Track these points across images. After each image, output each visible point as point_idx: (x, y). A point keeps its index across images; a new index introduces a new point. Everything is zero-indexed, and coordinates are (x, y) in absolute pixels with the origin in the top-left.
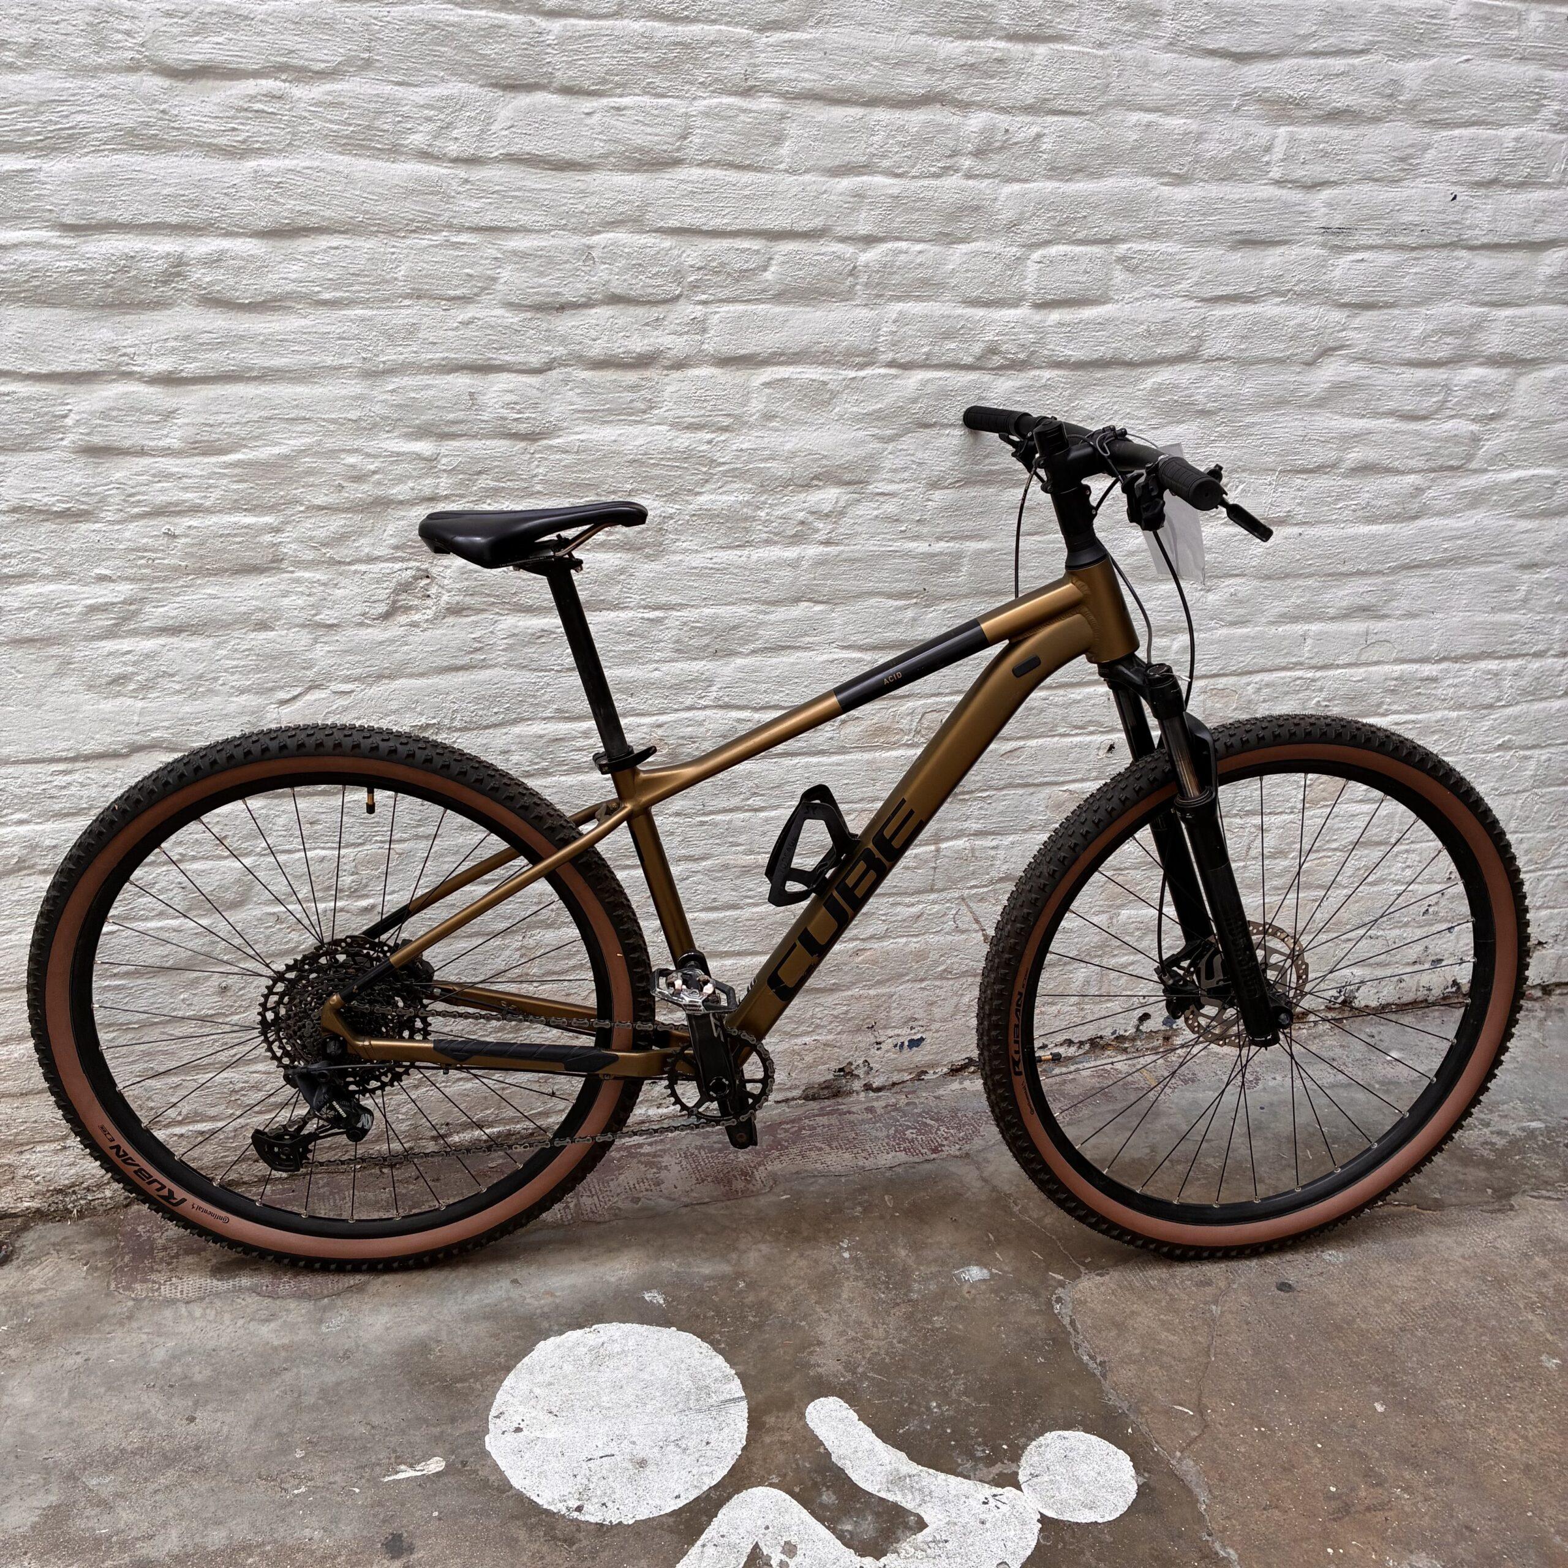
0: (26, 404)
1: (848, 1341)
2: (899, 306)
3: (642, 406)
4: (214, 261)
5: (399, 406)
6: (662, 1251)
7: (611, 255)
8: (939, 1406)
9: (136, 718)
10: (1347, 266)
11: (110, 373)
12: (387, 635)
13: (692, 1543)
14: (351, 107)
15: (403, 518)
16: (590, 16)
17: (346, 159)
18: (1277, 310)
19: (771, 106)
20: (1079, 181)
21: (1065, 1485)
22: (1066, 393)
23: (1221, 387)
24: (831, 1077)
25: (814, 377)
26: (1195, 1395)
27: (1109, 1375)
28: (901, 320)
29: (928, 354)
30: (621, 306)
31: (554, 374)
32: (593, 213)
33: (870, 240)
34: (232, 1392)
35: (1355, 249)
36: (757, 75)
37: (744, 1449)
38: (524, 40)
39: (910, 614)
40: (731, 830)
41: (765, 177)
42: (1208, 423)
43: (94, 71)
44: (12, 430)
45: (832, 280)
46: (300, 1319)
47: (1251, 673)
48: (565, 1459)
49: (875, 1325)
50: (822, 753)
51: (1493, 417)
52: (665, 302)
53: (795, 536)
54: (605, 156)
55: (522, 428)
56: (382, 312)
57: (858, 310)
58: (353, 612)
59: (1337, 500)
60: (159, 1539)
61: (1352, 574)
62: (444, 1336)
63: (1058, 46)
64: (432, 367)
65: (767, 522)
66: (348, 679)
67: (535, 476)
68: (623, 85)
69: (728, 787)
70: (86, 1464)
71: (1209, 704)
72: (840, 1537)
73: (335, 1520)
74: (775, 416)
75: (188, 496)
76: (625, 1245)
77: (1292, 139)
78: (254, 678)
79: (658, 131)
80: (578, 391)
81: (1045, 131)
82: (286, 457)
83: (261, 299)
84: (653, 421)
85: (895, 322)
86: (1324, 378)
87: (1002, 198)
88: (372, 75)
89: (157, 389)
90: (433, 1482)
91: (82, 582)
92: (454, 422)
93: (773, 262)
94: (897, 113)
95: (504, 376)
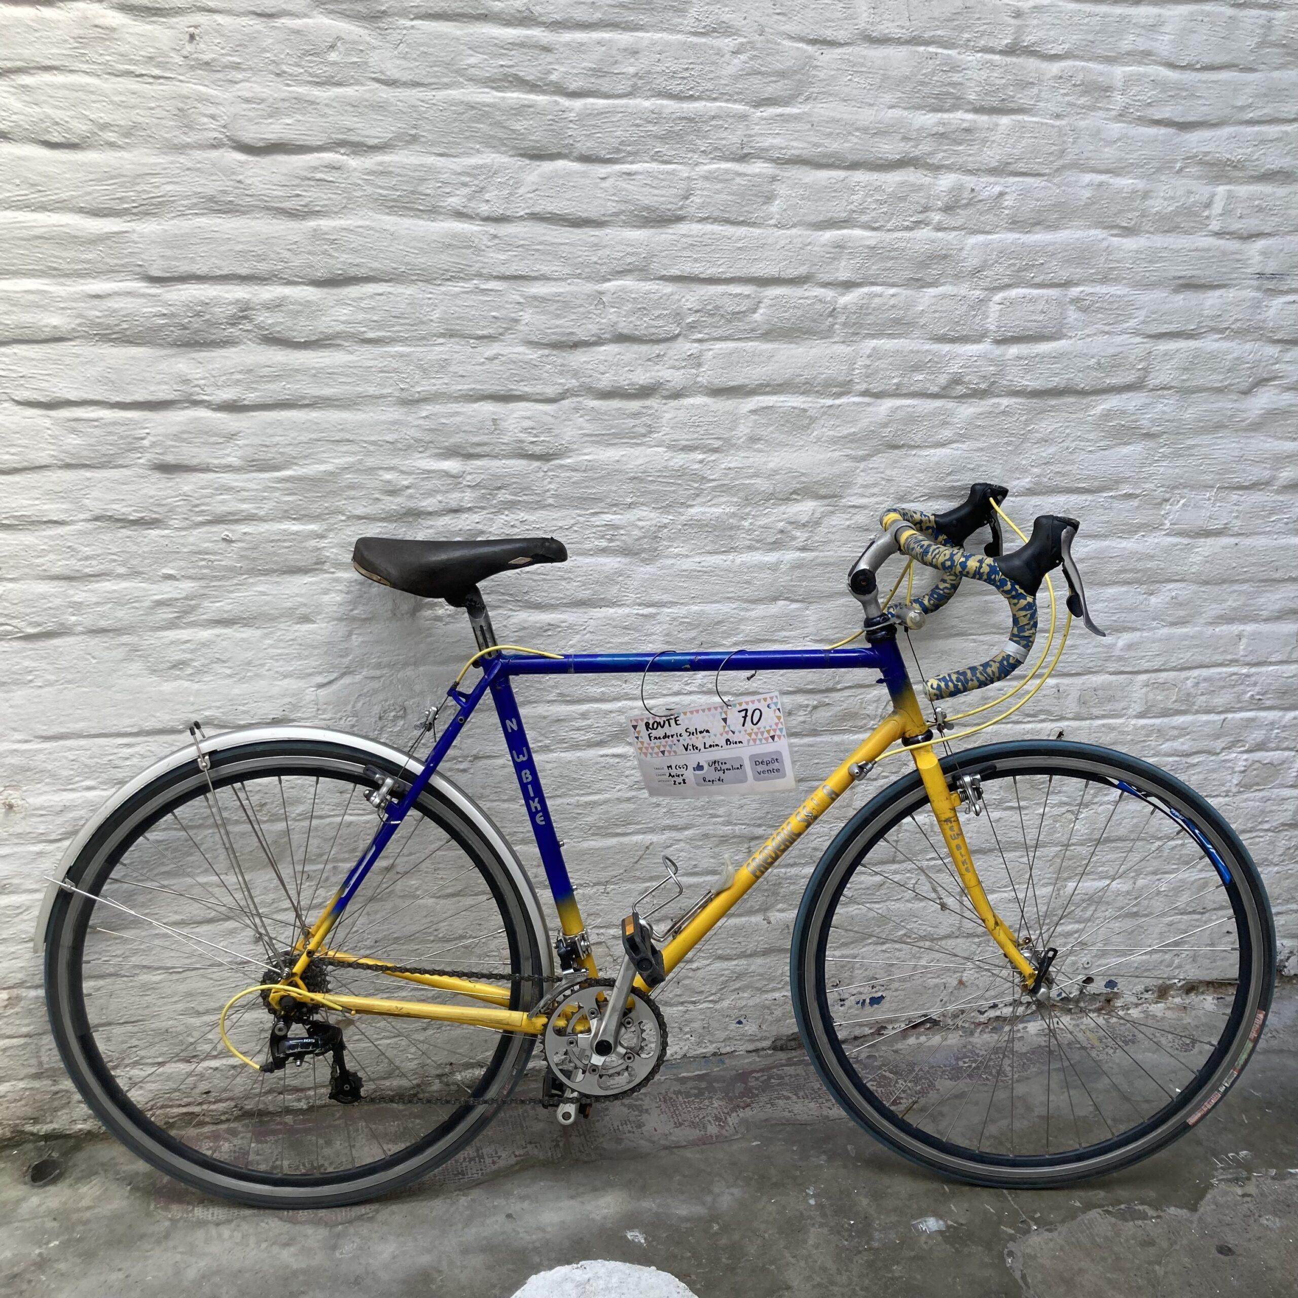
0: (111, 429)
2: (874, 343)
3: (643, 430)
4: (275, 306)
5: (431, 430)
6: (644, 1190)
7: (619, 299)
9: (192, 699)
10: (1280, 307)
11: (183, 401)
12: (414, 628)
14: (399, 175)
15: (430, 527)
16: (607, 96)
17: (393, 219)
18: (1216, 345)
19: (764, 171)
20: (1037, 233)
22: (1024, 418)
23: (1164, 413)
25: (795, 405)
28: (875, 354)
29: (897, 385)
30: (627, 344)
31: (566, 403)
32: (604, 264)
33: (848, 285)
35: (1287, 292)
36: (753, 144)
38: (550, 117)
40: (711, 803)
41: (756, 231)
42: (1151, 444)
43: (181, 148)
44: (98, 451)
45: (814, 321)
46: (316, 1245)
47: (1189, 668)
50: (795, 735)
52: (665, 340)
53: (774, 543)
54: (616, 214)
55: (538, 449)
56: (419, 349)
57: (836, 347)
58: (384, 608)
59: (1271, 514)
61: (1284, 580)
62: (444, 1266)
63: (1019, 117)
64: (461, 396)
65: (749, 531)
66: (379, 666)
67: (548, 491)
68: (635, 154)
71: (1151, 695)
74: (759, 439)
75: (245, 506)
76: (608, 1185)
77: (1230, 196)
78: (296, 664)
79: (663, 192)
80: (587, 418)
81: (1008, 190)
82: (331, 473)
83: (313, 338)
84: (652, 443)
85: (869, 356)
86: (1259, 406)
87: (968, 248)
88: (417, 148)
89: (223, 415)
91: (151, 580)
92: (479, 445)
93: (761, 305)
94: (875, 175)
95: (523, 405)
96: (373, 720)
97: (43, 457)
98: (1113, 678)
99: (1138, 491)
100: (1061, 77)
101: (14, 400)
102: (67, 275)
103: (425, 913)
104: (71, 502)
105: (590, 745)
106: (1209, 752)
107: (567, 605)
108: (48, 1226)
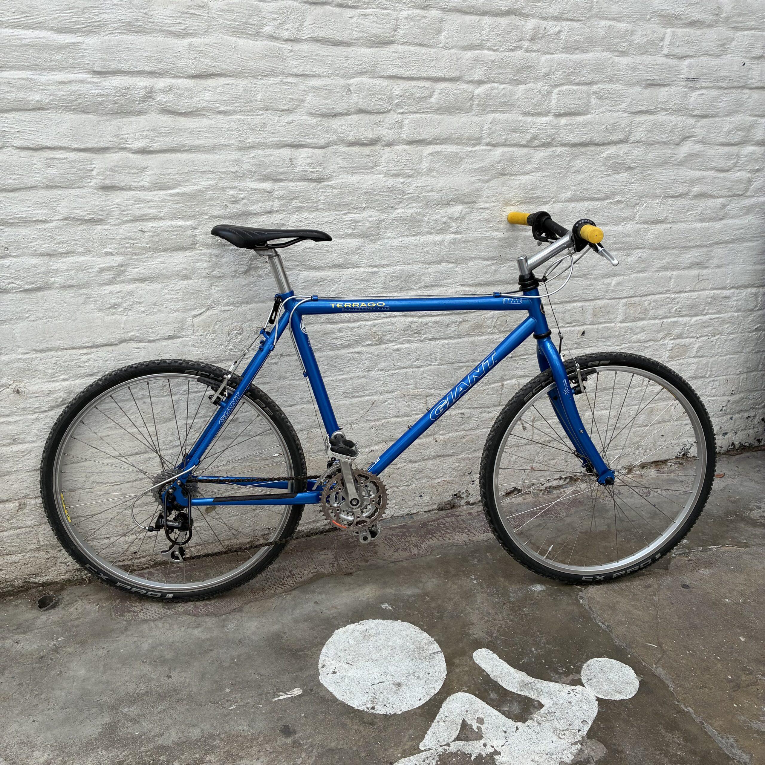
0: (73, 164)
1: (486, 622)
2: (493, 116)
3: (371, 165)
4: (168, 90)
5: (256, 165)
6: (385, 584)
7: (359, 89)
8: (536, 650)
9: (122, 326)
10: (696, 97)
11: (115, 148)
12: (246, 282)
13: (432, 721)
14: (237, 12)
15: (256, 222)
17: (234, 39)
18: (664, 118)
19: (437, 15)
20: (577, 54)
21: (604, 683)
22: (568, 159)
23: (638, 156)
24: (450, 498)
25: (452, 150)
26: (656, 638)
27: (613, 631)
28: (494, 122)
29: (505, 139)
30: (363, 115)
31: (331, 149)
32: (351, 68)
33: (480, 83)
34: (187, 663)
35: (700, 89)
39: (493, 268)
40: (407, 377)
41: (432, 50)
42: (630, 173)
44: (65, 178)
45: (462, 103)
46: (213, 626)
47: (646, 295)
48: (361, 685)
49: (497, 614)
50: (450, 338)
51: (758, 170)
52: (383, 113)
53: (441, 229)
54: (358, 39)
55: (315, 176)
56: (250, 117)
57: (474, 117)
58: (230, 270)
59: (688, 211)
60: (166, 735)
61: (693, 247)
62: (286, 630)
64: (272, 145)
65: (428, 223)
66: (227, 304)
67: (320, 200)
68: (367, 3)
69: (406, 356)
70: (121, 702)
71: (628, 310)
72: (503, 713)
73: (253, 720)
74: (434, 170)
75: (152, 211)
76: (366, 583)
77: (674, 34)
78: (181, 304)
79: (383, 26)
80: (341, 157)
81: (563, 29)
82: (200, 191)
83: (190, 110)
84: (376, 172)
85: (491, 123)
86: (684, 152)
87: (542, 62)
89: (138, 156)
90: (298, 700)
91: (98, 256)
92: (282, 173)
93: (435, 93)
94: (495, 19)
95: (306, 150)
96: (225, 335)
97: (31, 182)
98: (609, 301)
99: (623, 199)
101: (13, 146)
102: (44, 69)
103: (255, 445)
104: (50, 209)
105: (343, 347)
106: (655, 340)
107: (330, 267)
108: (55, 630)
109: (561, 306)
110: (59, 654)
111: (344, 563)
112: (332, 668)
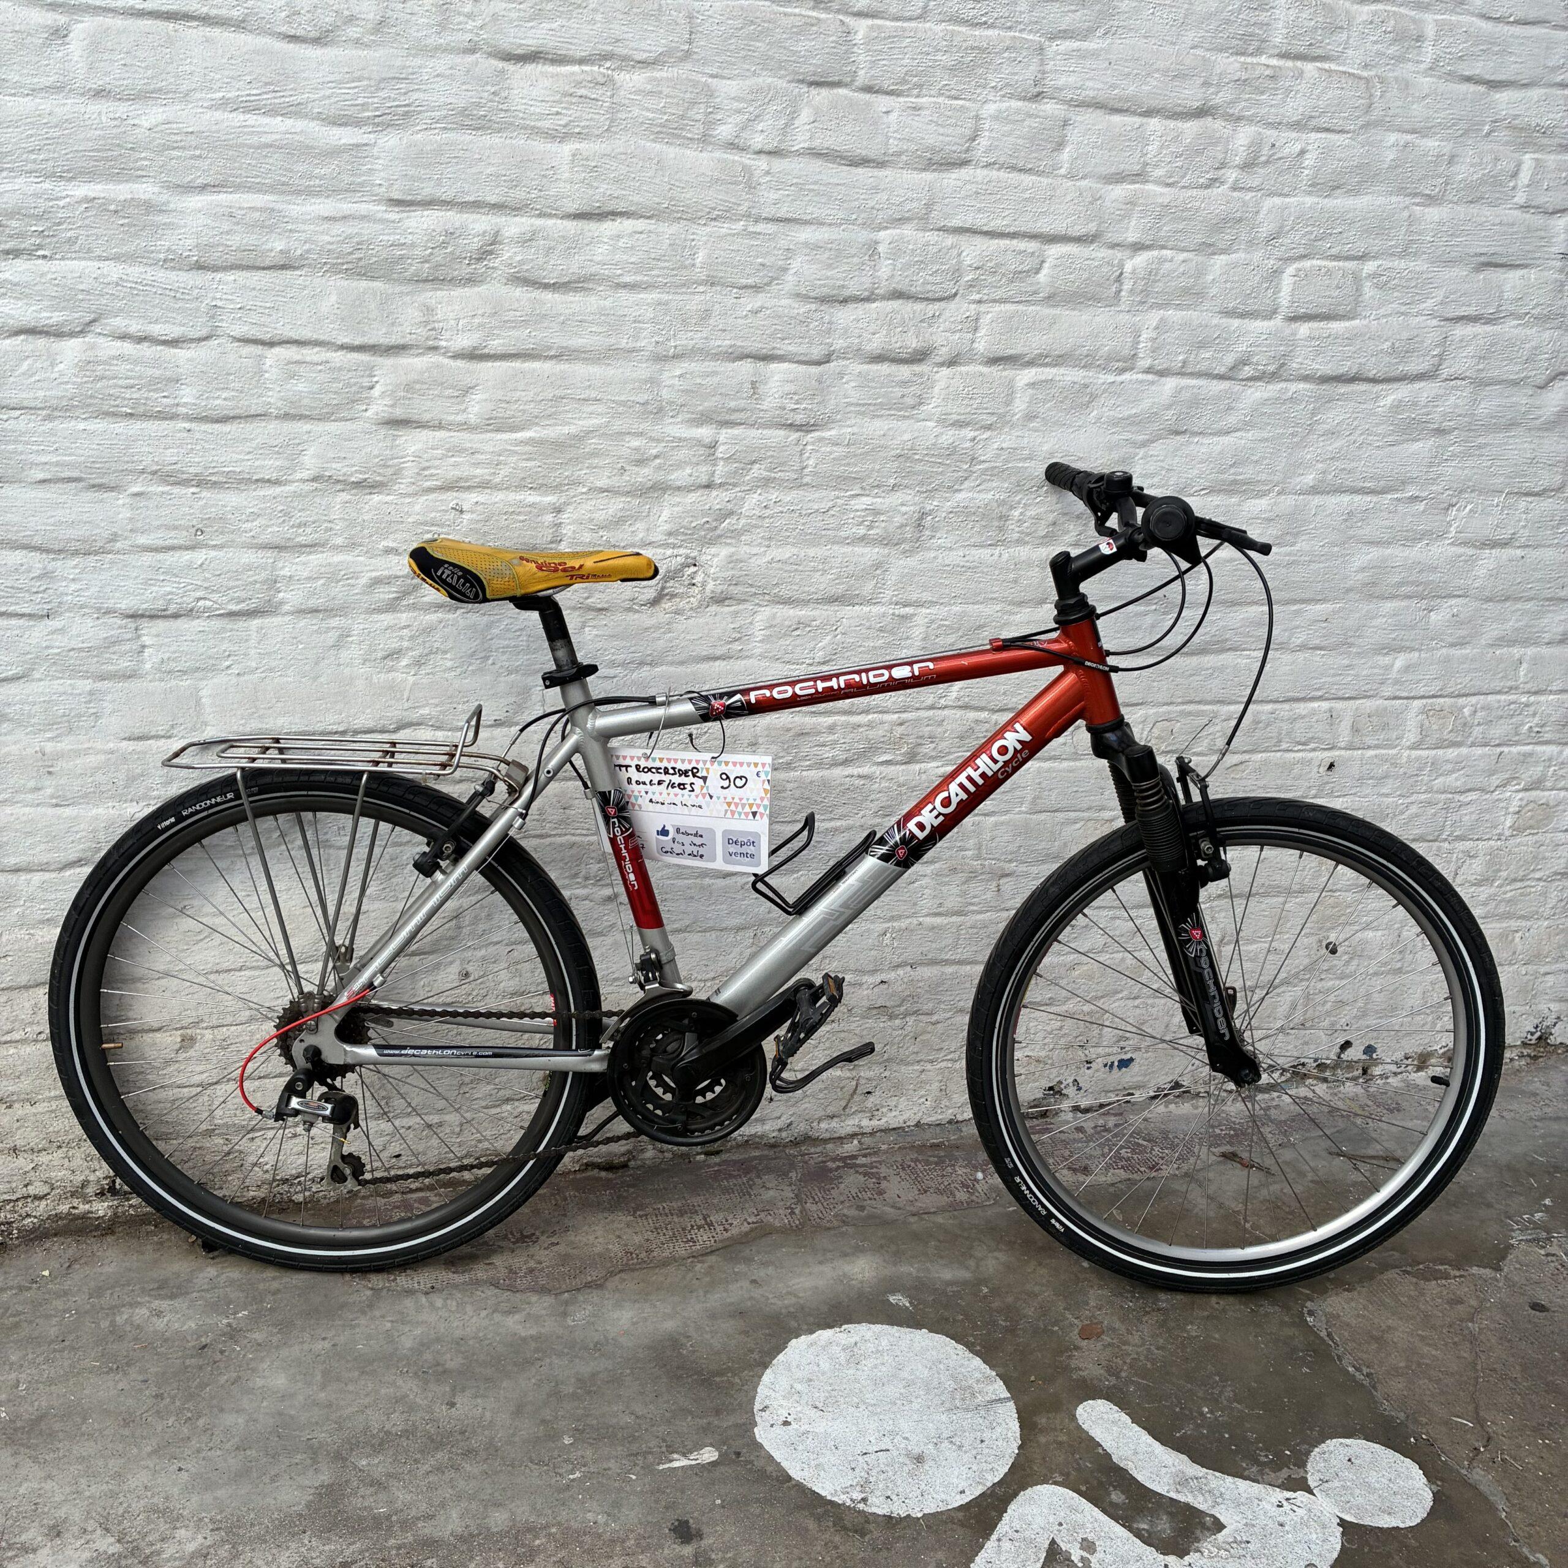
0: (337, 374)
1: (1105, 1346)
2: (1161, 313)
3: (909, 401)
4: (526, 240)
5: (686, 391)
6: (898, 1256)
7: (896, 252)
8: (1211, 1412)
9: (406, 695)
11: (418, 347)
12: (653, 621)
13: (987, 1536)
14: (667, 96)
15: (678, 504)
16: (897, 19)
17: (658, 146)
18: (1514, 332)
19: (1056, 112)
20: (1337, 198)
22: (1312, 406)
23: (1456, 406)
25: (1075, 379)
26: (1471, 1408)
27: (1379, 1386)
28: (1162, 327)
29: (1184, 362)
30: (900, 301)
31: (832, 366)
32: (882, 209)
33: (1138, 247)
34: (487, 1380)
36: (1046, 82)
37: (1019, 1448)
38: (834, 38)
39: (1148, 620)
41: (1045, 181)
42: (1441, 441)
43: (434, 51)
44: (321, 400)
46: (544, 1312)
47: (1467, 695)
48: (839, 1452)
49: (1129, 1332)
52: (941, 299)
53: (1045, 536)
54: (899, 154)
55: (799, 418)
56: (677, 297)
57: (1121, 316)
58: (623, 596)
59: (1560, 524)
60: (440, 1519)
62: (692, 1332)
63: (1326, 66)
64: (719, 354)
65: (1019, 522)
66: (610, 664)
67: (806, 467)
68: (921, 86)
70: (353, 1445)
71: (1426, 722)
72: (1138, 1534)
73: (617, 1505)
74: (1036, 417)
75: (478, 471)
76: (858, 1250)
77: (1538, 165)
78: (522, 659)
79: (950, 131)
80: (853, 384)
81: (1310, 147)
82: (575, 437)
83: (566, 279)
84: (921, 417)
85: (1156, 328)
86: (1555, 402)
87: (1264, 211)
88: (688, 66)
89: (460, 363)
90: (709, 1471)
91: (370, 554)
92: (735, 411)
93: (1046, 265)
94: (1172, 124)
95: (786, 365)
97: (256, 405)
98: (1387, 703)
99: (1425, 494)
100: (1371, 23)
101: (229, 336)
102: (298, 193)
104: (287, 459)
105: (835, 764)
106: (1483, 790)
107: (818, 602)
108: (232, 1296)
109: (1286, 706)
110: (236, 1342)
111: (814, 1208)
112: (783, 1414)
